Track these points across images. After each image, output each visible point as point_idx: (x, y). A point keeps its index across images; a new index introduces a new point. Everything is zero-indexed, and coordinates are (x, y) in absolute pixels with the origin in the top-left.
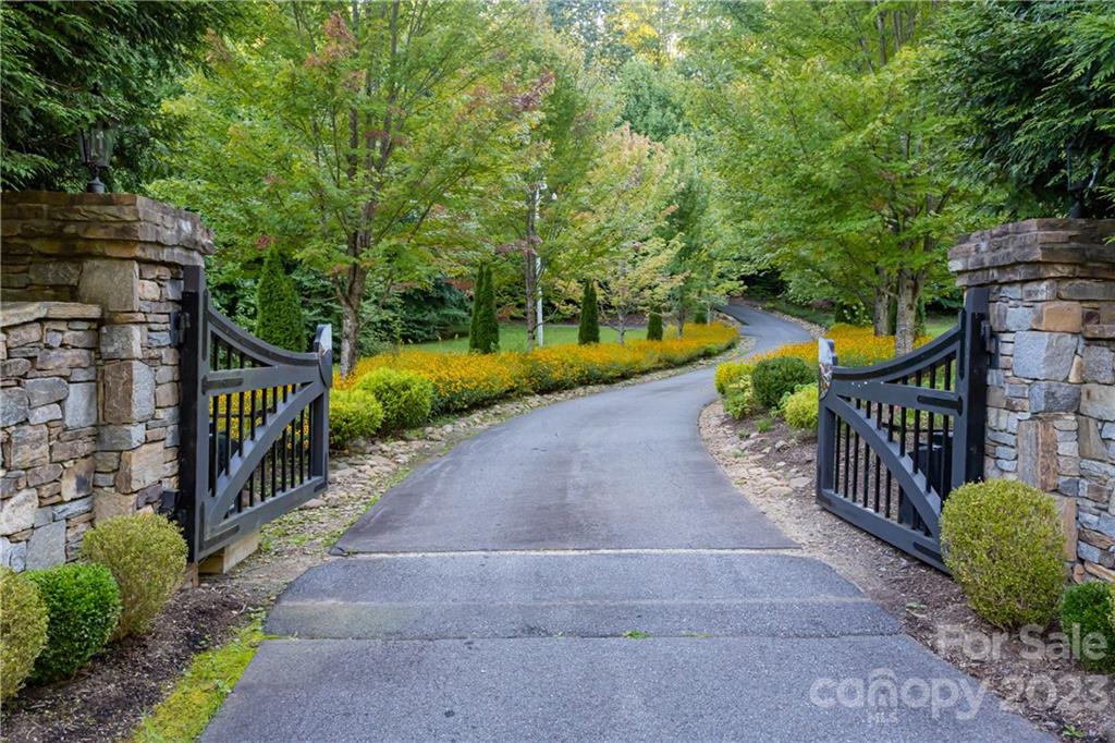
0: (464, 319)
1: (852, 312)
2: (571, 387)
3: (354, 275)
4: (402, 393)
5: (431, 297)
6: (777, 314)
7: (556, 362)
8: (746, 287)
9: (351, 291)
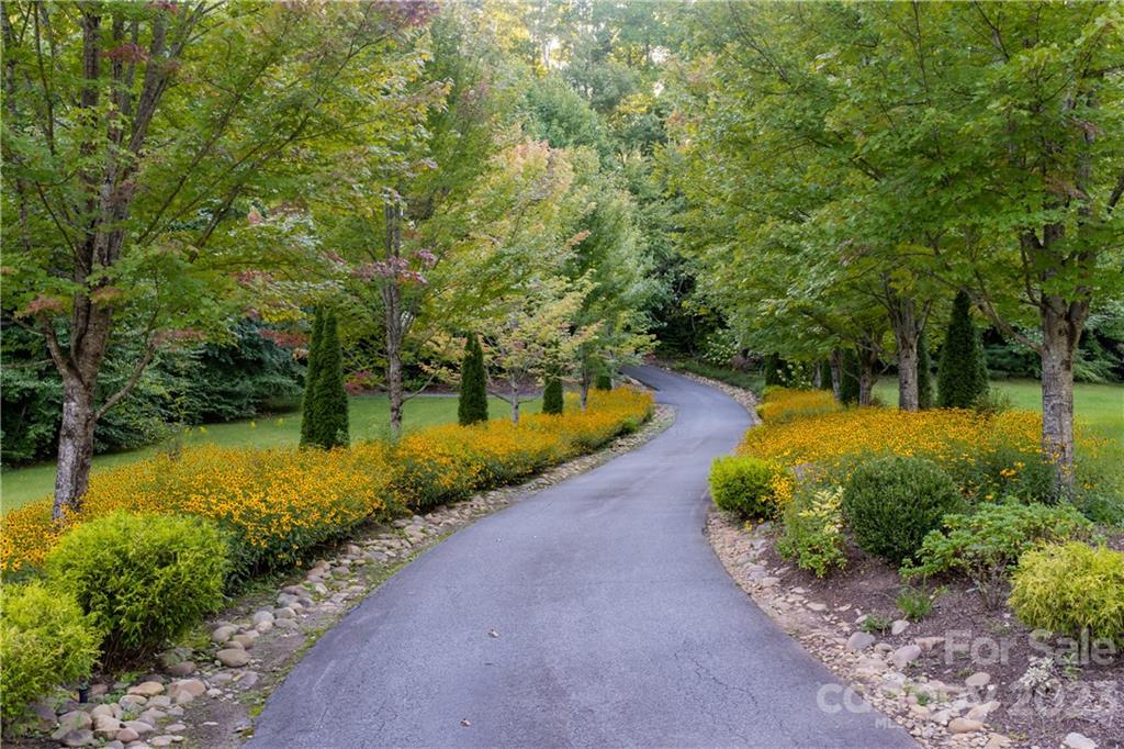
0: (290, 389)
1: (788, 373)
2: (466, 498)
3: (87, 319)
4: (157, 572)
5: (246, 360)
6: (690, 376)
7: (444, 460)
8: (659, 342)
9: (79, 349)
